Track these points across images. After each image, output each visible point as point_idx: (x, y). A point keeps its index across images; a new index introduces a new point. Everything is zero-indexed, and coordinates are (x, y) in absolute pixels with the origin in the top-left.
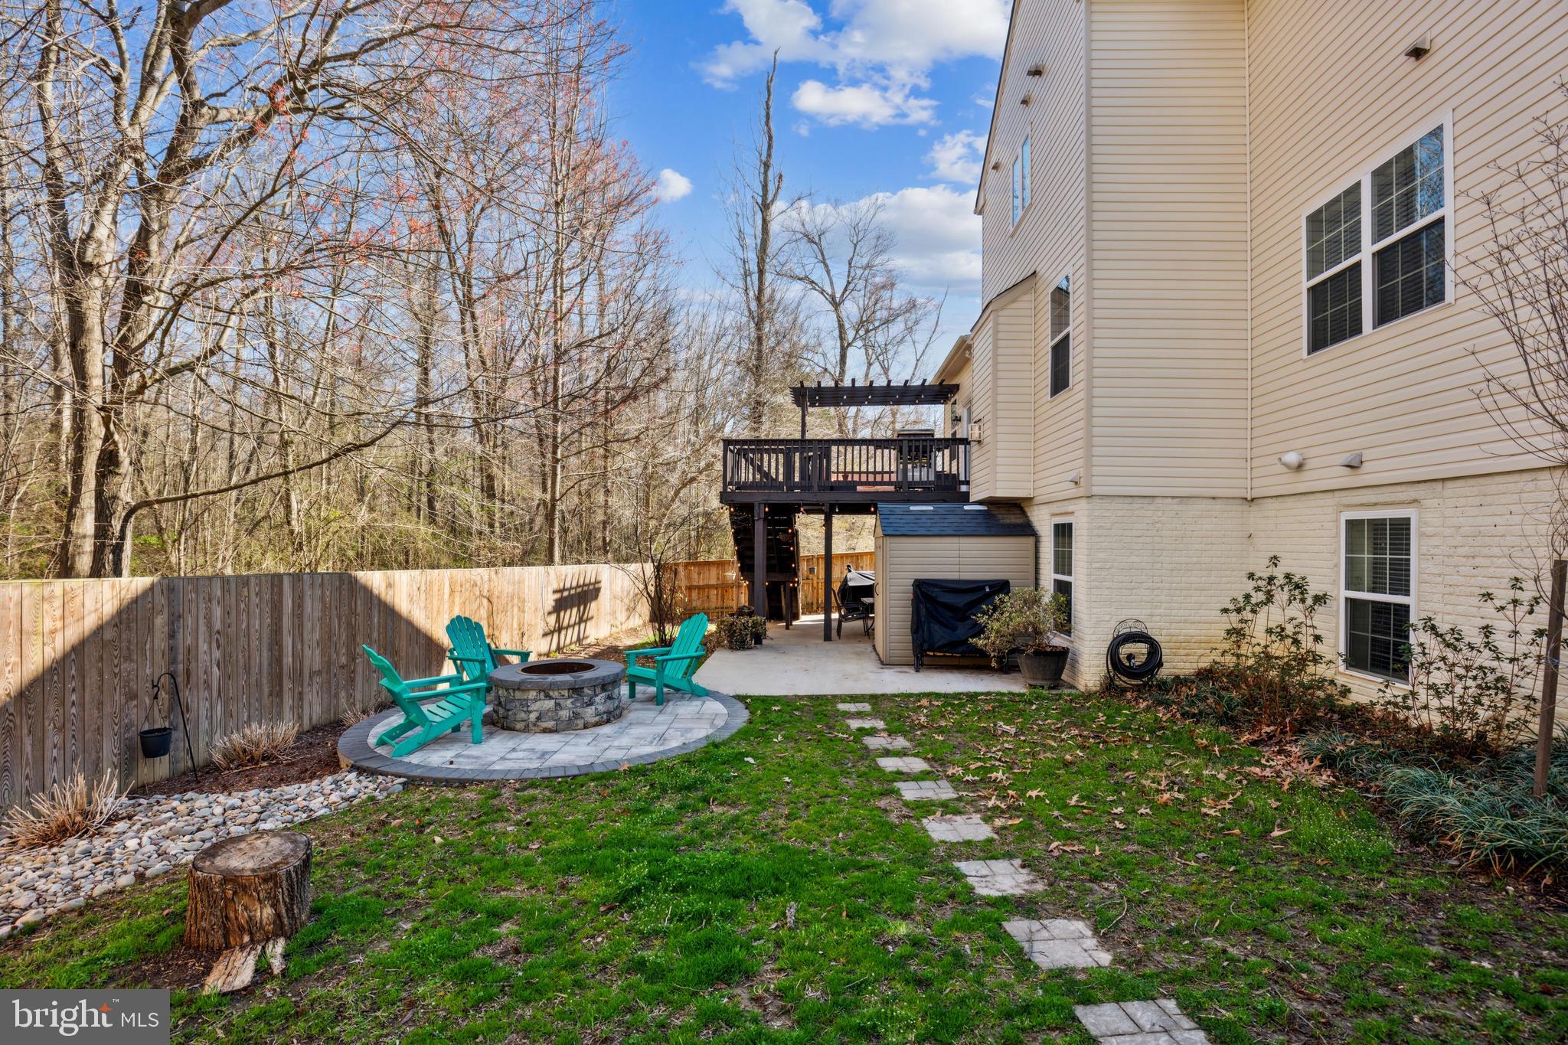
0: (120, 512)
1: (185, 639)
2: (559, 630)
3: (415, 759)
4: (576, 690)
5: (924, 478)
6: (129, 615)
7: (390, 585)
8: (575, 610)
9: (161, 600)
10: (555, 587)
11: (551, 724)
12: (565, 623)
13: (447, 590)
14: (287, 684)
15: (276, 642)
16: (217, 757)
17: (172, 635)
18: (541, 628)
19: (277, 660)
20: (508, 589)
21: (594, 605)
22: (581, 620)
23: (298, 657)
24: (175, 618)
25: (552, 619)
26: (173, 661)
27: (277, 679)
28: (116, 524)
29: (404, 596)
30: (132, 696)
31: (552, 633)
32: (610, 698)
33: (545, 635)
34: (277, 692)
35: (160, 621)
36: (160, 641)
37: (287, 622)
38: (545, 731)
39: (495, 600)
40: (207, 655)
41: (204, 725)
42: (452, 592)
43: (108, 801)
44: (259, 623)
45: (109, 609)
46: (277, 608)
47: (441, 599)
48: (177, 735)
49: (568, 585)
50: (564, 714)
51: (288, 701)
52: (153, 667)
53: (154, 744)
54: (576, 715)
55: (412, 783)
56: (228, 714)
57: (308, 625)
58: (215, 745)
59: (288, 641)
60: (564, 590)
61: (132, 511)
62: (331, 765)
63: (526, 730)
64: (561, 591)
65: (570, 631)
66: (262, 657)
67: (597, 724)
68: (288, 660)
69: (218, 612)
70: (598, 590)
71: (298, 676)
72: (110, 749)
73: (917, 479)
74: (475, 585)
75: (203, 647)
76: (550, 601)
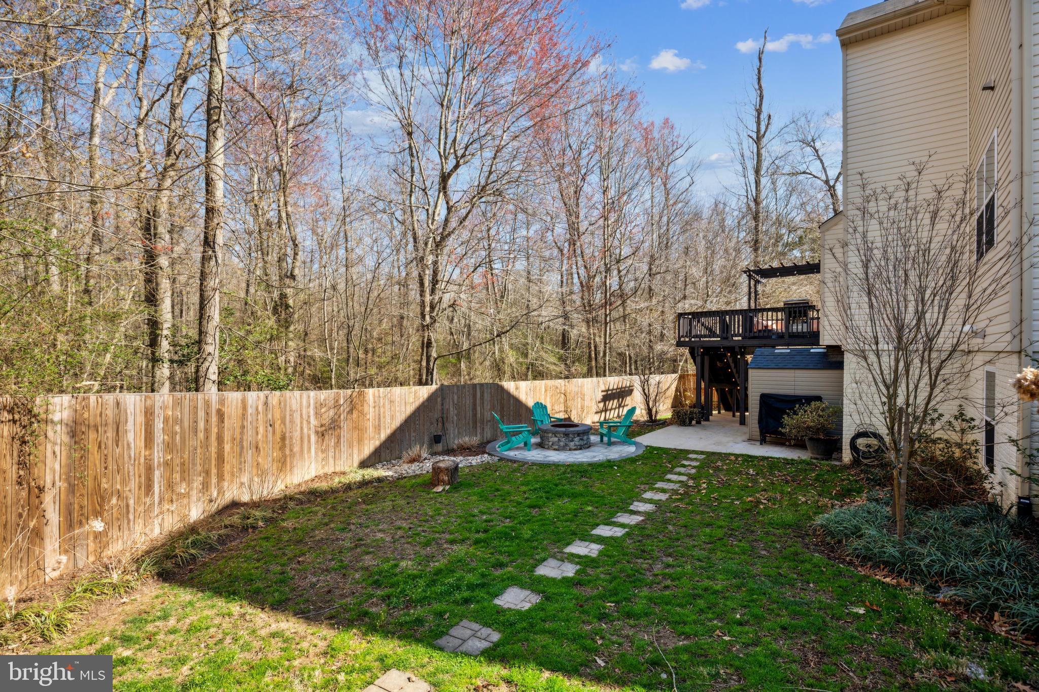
0: (432, 359)
1: (446, 406)
2: (606, 411)
3: (506, 453)
4: (566, 435)
5: (805, 330)
6: (432, 398)
7: (517, 388)
8: (616, 401)
9: (439, 393)
10: (603, 389)
11: (557, 447)
12: (610, 407)
13: (543, 390)
14: (478, 425)
15: (474, 409)
16: (455, 447)
17: (442, 405)
18: (594, 409)
19: (475, 415)
20: (575, 389)
21: (628, 398)
22: (620, 406)
23: (482, 415)
24: (443, 399)
25: (601, 405)
26: (443, 413)
27: (475, 422)
28: (431, 364)
29: (524, 393)
30: (432, 424)
31: (601, 412)
32: (582, 439)
33: (597, 413)
34: (475, 427)
35: (439, 400)
36: (439, 407)
37: (478, 402)
38: (555, 450)
39: (568, 395)
40: (453, 412)
41: (452, 436)
42: (546, 391)
43: (425, 455)
44: (468, 402)
45: (426, 396)
46: (475, 396)
47: (540, 393)
48: (443, 438)
49: (611, 388)
50: (562, 444)
51: (479, 431)
52: (437, 415)
53: (437, 439)
54: (566, 445)
55: (501, 459)
56: (459, 433)
57: (486, 403)
58: (456, 442)
59: (478, 409)
60: (609, 390)
61: (436, 359)
62: (484, 452)
63: (548, 449)
64: (607, 391)
65: (612, 412)
66: (470, 414)
67: (575, 450)
68: (479, 415)
69: (456, 397)
70: (632, 390)
71: (482, 422)
72: (426, 439)
73: (795, 330)
74: (557, 388)
75: (451, 409)
76: (600, 396)
